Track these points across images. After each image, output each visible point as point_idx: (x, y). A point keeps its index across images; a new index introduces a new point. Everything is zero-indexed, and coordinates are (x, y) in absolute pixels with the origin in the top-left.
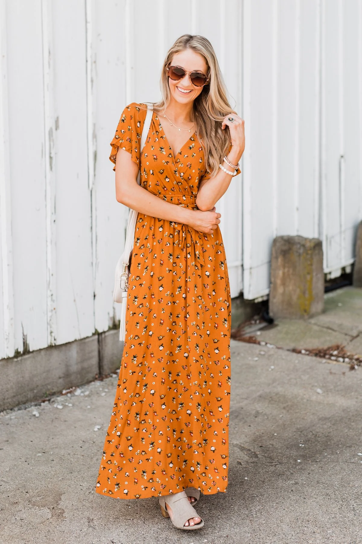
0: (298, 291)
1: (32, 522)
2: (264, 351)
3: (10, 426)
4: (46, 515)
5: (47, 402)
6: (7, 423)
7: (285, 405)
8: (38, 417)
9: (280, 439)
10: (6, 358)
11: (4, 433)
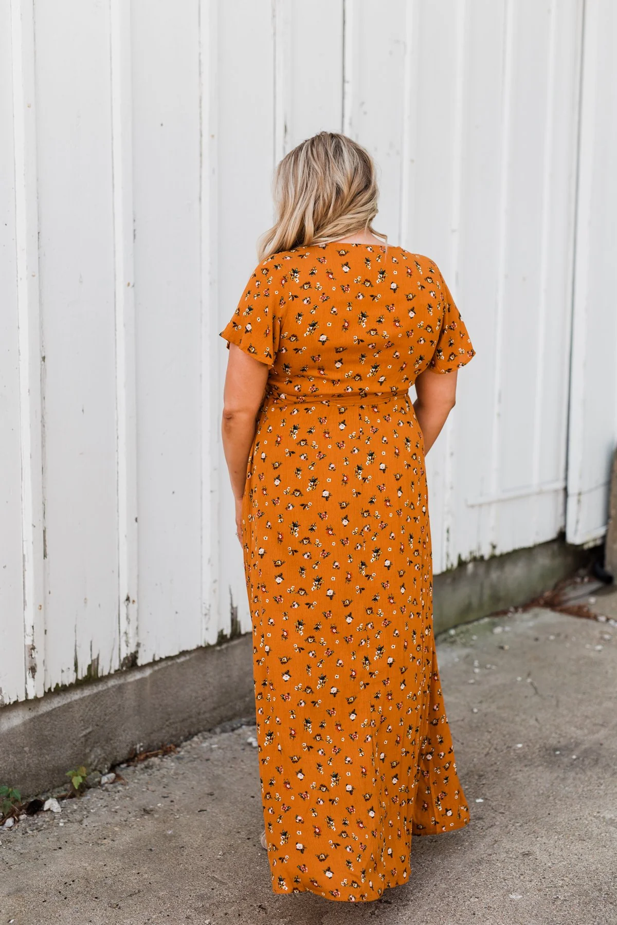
2: (607, 633)
3: (212, 763)
10: (204, 645)
11: (204, 777)
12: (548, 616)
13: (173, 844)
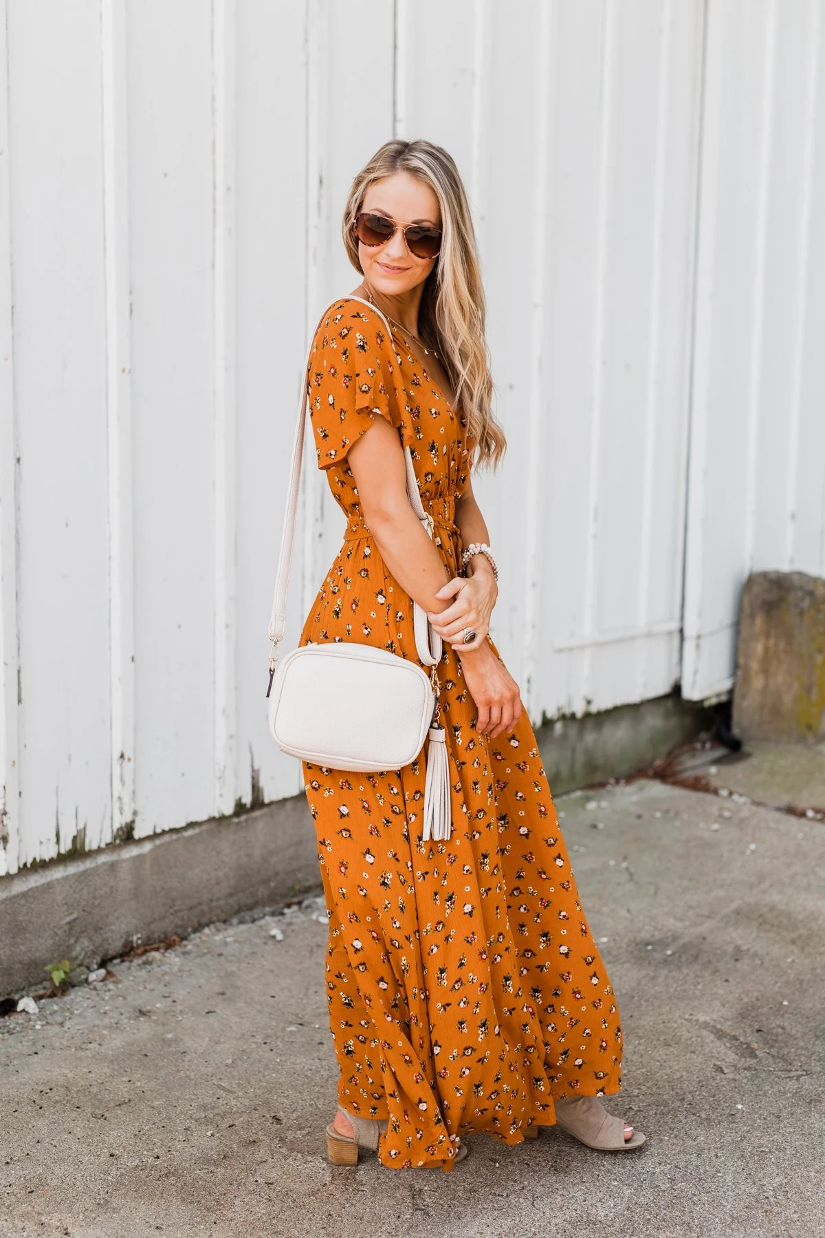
0: (796, 686)
1: (291, 1191)
2: (728, 809)
3: (226, 958)
4: (321, 1174)
5: (295, 908)
6: (219, 952)
7: (794, 935)
8: (280, 941)
9: (796, 1014)
10: (217, 816)
11: (215, 974)
12: (657, 790)
13: (172, 1049)
